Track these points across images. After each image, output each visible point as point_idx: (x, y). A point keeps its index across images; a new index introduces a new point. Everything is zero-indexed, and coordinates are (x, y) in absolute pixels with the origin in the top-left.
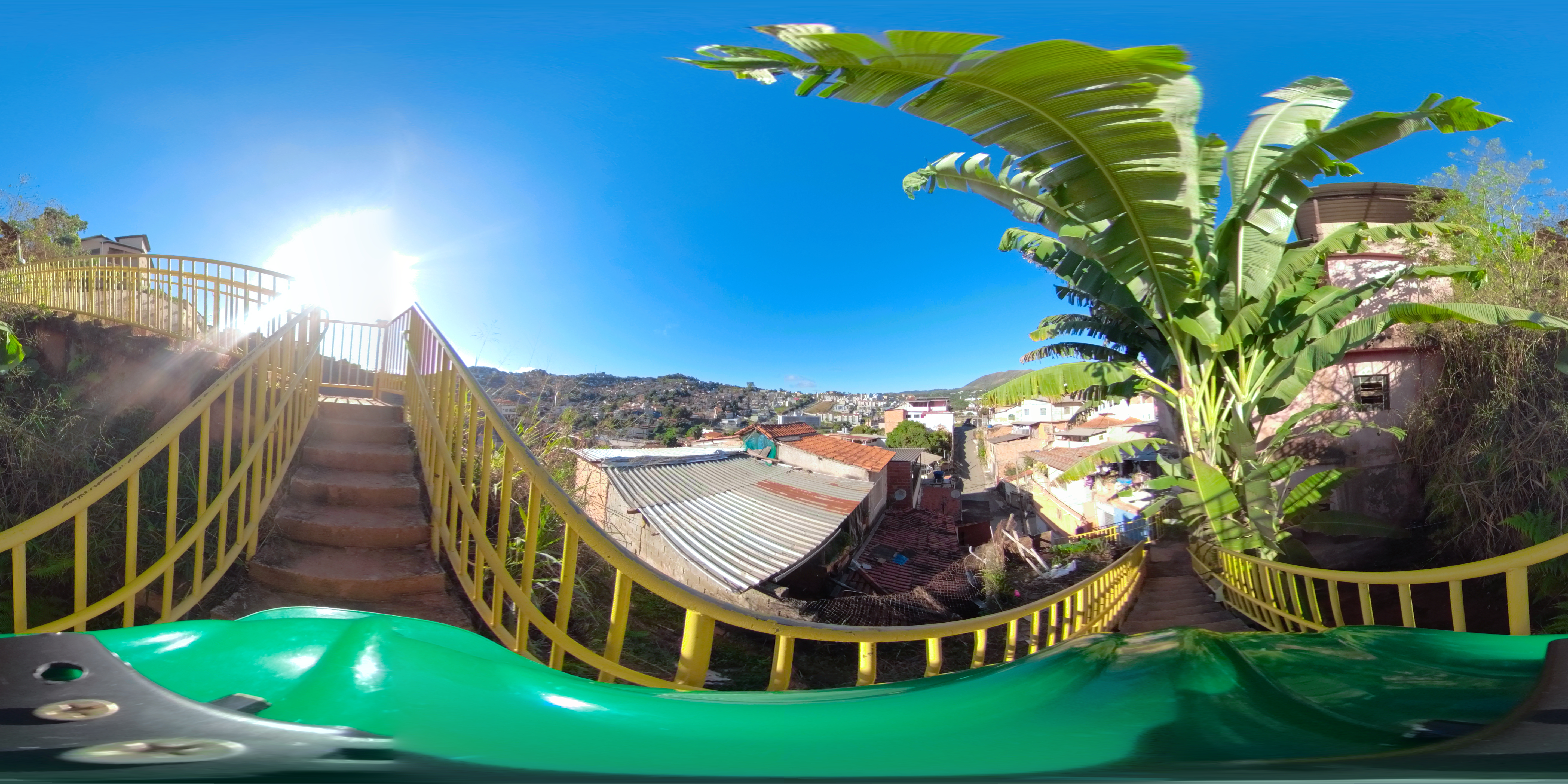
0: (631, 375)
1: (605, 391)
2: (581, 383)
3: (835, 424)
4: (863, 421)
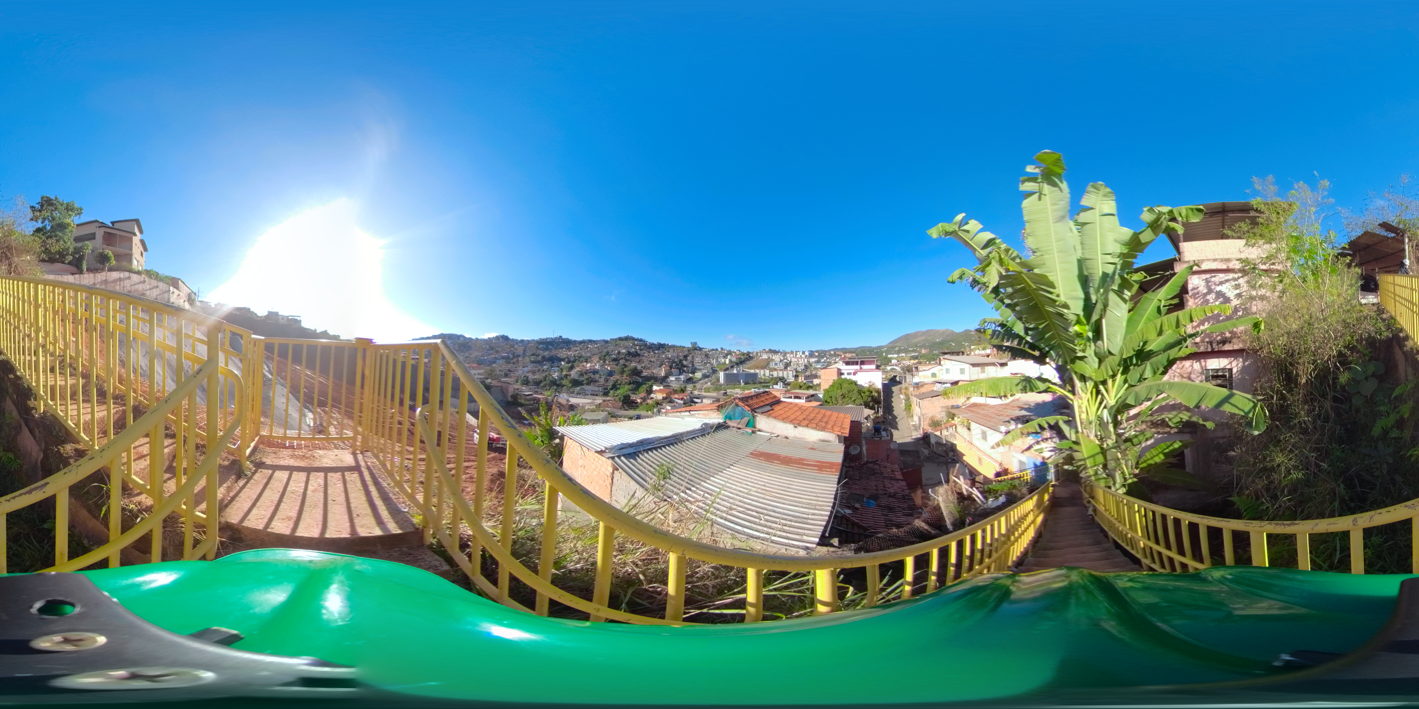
0: (586, 338)
1: (563, 353)
2: (541, 346)
3: (772, 379)
4: (796, 377)
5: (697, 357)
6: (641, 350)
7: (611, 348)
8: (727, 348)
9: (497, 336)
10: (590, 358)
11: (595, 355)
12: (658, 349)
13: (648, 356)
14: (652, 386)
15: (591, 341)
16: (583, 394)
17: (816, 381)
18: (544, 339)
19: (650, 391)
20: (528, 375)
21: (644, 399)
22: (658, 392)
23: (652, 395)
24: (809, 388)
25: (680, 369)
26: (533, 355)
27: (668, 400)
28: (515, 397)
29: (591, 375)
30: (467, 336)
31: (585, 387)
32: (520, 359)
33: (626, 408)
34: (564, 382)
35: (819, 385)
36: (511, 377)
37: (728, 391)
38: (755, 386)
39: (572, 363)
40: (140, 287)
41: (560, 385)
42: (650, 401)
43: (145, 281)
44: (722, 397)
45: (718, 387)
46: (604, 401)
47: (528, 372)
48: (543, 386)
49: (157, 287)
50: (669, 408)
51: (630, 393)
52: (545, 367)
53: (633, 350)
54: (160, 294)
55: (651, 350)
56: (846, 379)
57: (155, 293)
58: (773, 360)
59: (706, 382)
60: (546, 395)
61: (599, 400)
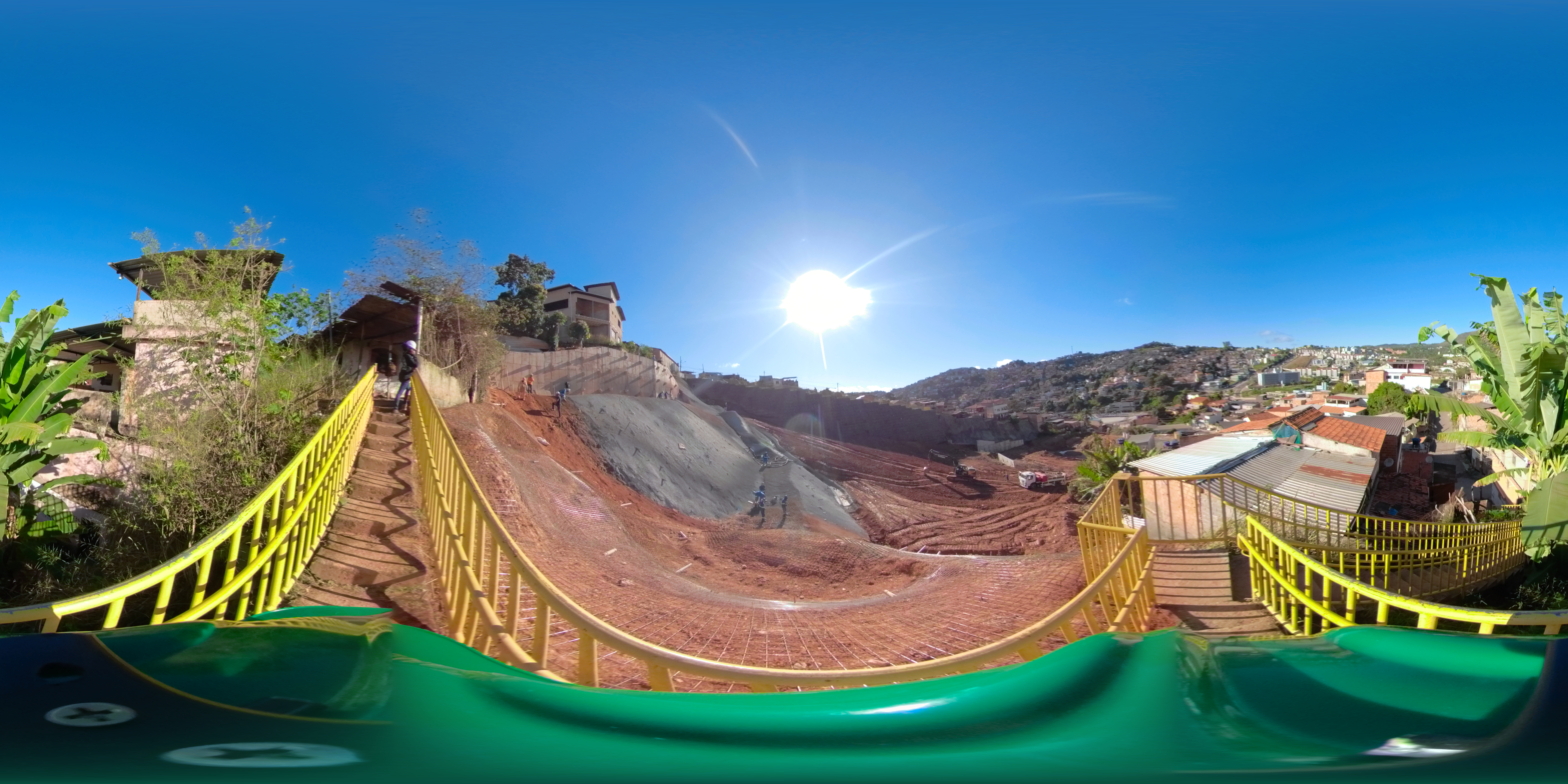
0: (1108, 350)
1: (1086, 370)
2: (1060, 366)
3: (1315, 379)
4: (1341, 375)
5: (1232, 358)
6: (1169, 356)
7: (1136, 358)
8: (1264, 346)
9: (1011, 363)
10: (1116, 371)
11: (1120, 367)
12: (1188, 353)
13: (1179, 362)
14: (1186, 395)
15: (1114, 353)
16: (1114, 412)
17: (1362, 383)
18: (1063, 358)
19: (1185, 401)
20: (1051, 399)
21: (1180, 410)
22: (1194, 401)
23: (1188, 405)
24: (1354, 390)
25: (1213, 373)
26: (1054, 376)
27: (1206, 409)
28: (1045, 427)
29: (1120, 390)
30: (978, 368)
31: (1116, 404)
32: (1041, 383)
33: (1163, 422)
34: (1092, 401)
35: (1364, 387)
36: (1034, 405)
37: (1268, 393)
38: (1297, 387)
39: (1097, 379)
40: (621, 365)
41: (1089, 406)
42: (1186, 412)
43: (625, 357)
44: (1262, 402)
45: (1256, 391)
46: (1139, 417)
47: (1052, 397)
48: (1072, 409)
49: (640, 363)
50: (1208, 418)
51: (1164, 405)
52: (1069, 388)
53: (1161, 357)
54: (643, 372)
55: (1180, 355)
56: (1392, 383)
57: (638, 370)
58: (1315, 357)
59: (1244, 386)
60: (1077, 419)
61: (1133, 417)
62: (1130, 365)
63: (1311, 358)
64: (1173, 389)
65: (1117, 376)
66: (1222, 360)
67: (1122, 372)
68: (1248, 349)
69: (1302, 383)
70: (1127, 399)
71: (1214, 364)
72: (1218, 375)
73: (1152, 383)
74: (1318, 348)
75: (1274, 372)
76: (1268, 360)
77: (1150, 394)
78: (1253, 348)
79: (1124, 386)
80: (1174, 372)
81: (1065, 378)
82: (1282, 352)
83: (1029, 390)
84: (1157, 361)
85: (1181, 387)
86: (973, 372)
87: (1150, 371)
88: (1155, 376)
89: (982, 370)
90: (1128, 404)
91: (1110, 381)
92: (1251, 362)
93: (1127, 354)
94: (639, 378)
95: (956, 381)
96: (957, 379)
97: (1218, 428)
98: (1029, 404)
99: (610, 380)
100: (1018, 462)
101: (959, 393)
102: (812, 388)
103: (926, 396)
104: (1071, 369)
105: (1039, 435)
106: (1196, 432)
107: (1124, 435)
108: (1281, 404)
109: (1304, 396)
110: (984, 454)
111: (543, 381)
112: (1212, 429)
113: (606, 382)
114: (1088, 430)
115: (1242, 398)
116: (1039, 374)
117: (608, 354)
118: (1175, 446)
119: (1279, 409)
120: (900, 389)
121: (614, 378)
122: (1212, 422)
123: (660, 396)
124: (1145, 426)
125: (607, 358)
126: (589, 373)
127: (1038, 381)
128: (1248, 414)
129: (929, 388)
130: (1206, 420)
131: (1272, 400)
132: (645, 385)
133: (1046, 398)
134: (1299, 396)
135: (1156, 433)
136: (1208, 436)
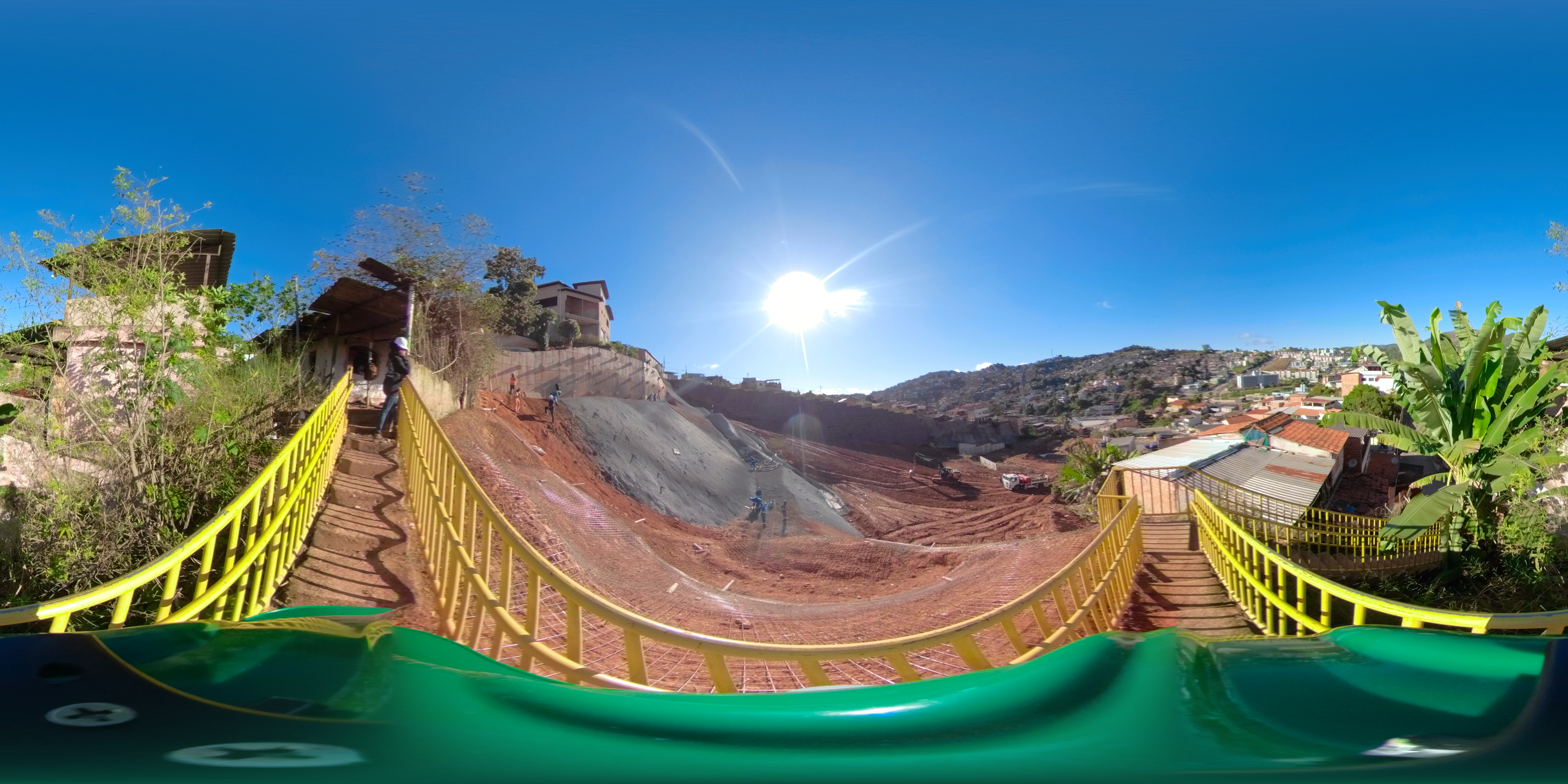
0: (1088, 353)
1: (1066, 374)
2: (1041, 369)
3: (1294, 381)
4: (1320, 377)
5: (1211, 361)
6: (1149, 359)
7: (1116, 361)
8: (1244, 348)
9: (990, 366)
10: (1095, 374)
12: (1167, 356)
13: (1158, 365)
14: (1165, 398)
15: (1093, 357)
16: (1094, 415)
17: (1338, 385)
18: (1042, 362)
19: (1165, 405)
20: (1031, 403)
21: (1160, 413)
22: (1173, 404)
23: (1168, 408)
24: (1331, 392)
25: (1193, 376)
26: (1034, 380)
27: (1185, 412)
28: (1025, 430)
29: (1100, 393)
30: (958, 371)
31: (1096, 407)
32: (1020, 387)
33: (1143, 425)
34: (1072, 405)
35: (1340, 389)
36: (1013, 408)
37: (1247, 396)
38: (1276, 389)
39: (1077, 383)
40: (611, 366)
41: (1069, 410)
42: (1166, 415)
43: (616, 358)
44: (1241, 404)
45: (1235, 393)
46: (1119, 420)
47: (1031, 400)
48: (1052, 413)
49: (630, 364)
50: (1187, 420)
51: (1144, 408)
52: (1049, 392)
53: (1141, 360)
54: (633, 374)
55: (1160, 358)
56: (1367, 386)
57: (628, 371)
58: (1294, 359)
59: (1223, 388)
60: (1057, 422)
61: (1113, 420)
62: (1110, 368)
63: (1290, 360)
64: (1152, 392)
65: (1097, 379)
66: (1202, 363)
67: (1101, 375)
68: (1227, 352)
69: (1282, 385)
70: (1107, 402)
71: (1193, 367)
72: (1198, 378)
73: (1132, 386)
74: (1296, 350)
75: (1253, 374)
76: (1248, 363)
77: (1130, 397)
78: (1232, 351)
79: (1103, 389)
80: (1154, 375)
81: (1045, 381)
82: (1261, 354)
83: (1009, 393)
84: (1137, 365)
85: (1160, 390)
86: (952, 375)
87: (1130, 375)
88: (1135, 379)
89: (962, 373)
90: (1107, 407)
91: (1090, 385)
92: (1230, 365)
93: (1107, 357)
94: (629, 380)
95: (936, 384)
96: (937, 382)
97: (1197, 431)
98: (1008, 407)
99: (601, 382)
100: (1000, 464)
101: (938, 396)
102: (796, 391)
103: (906, 399)
104: (1051, 372)
105: (1020, 438)
106: (1175, 435)
107: (1105, 438)
108: (1259, 406)
109: (1282, 398)
110: (966, 457)
111: (533, 382)
112: (1192, 432)
113: (596, 384)
114: (1068, 434)
115: (1221, 401)
116: (1019, 378)
117: (599, 355)
118: (1155, 448)
119: (1257, 411)
120: (880, 392)
121: (604, 380)
122: (1191, 425)
123: (649, 398)
124: (1125, 429)
125: (598, 359)
126: (580, 374)
127: (1018, 384)
128: (1226, 417)
129: (908, 391)
130: (1185, 422)
131: (1250, 402)
132: (634, 387)
133: (1026, 401)
134: (1277, 399)
135: (1136, 435)
136: (1187, 438)
